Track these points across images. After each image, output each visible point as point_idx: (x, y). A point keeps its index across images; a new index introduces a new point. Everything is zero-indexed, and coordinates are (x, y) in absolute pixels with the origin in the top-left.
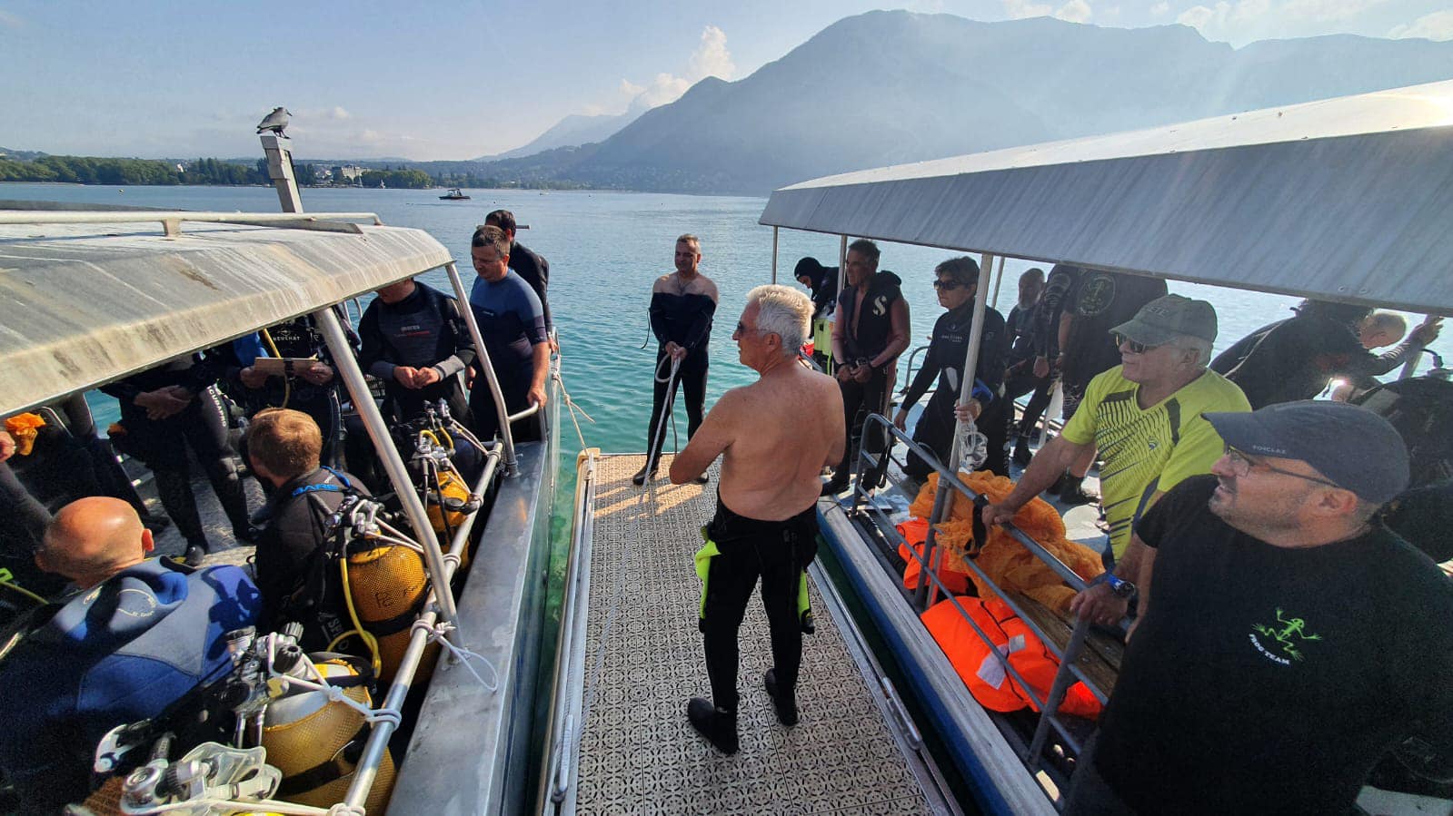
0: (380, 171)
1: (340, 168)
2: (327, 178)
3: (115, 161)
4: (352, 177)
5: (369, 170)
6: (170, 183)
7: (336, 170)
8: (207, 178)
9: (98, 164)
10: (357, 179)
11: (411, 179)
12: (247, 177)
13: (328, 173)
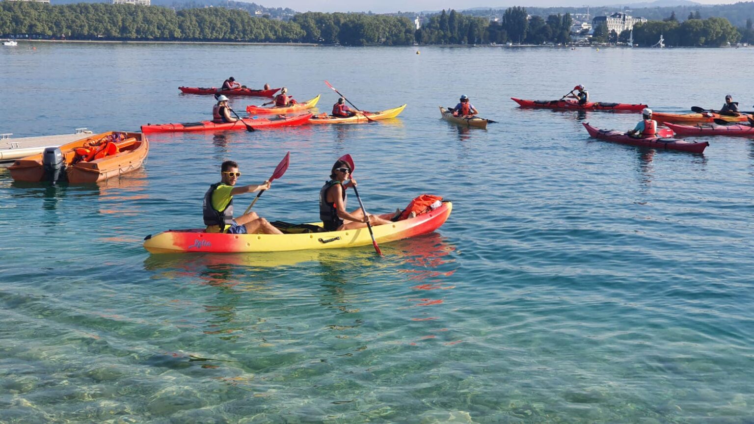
0: (661, 21)
1: (605, 18)
2: (584, 33)
3: (360, 16)
4: (619, 31)
5: (644, 21)
6: (406, 43)
7: (599, 21)
8: (445, 36)
9: (342, 21)
10: (625, 34)
11: (705, 32)
12: (488, 33)
13: (585, 26)
